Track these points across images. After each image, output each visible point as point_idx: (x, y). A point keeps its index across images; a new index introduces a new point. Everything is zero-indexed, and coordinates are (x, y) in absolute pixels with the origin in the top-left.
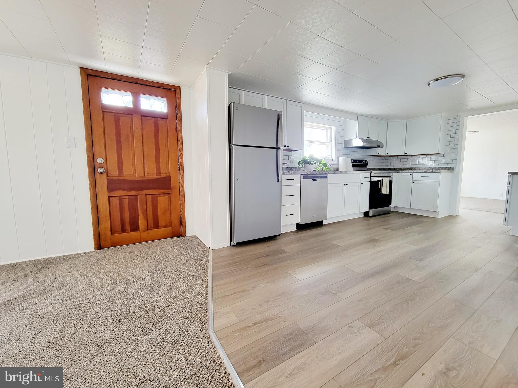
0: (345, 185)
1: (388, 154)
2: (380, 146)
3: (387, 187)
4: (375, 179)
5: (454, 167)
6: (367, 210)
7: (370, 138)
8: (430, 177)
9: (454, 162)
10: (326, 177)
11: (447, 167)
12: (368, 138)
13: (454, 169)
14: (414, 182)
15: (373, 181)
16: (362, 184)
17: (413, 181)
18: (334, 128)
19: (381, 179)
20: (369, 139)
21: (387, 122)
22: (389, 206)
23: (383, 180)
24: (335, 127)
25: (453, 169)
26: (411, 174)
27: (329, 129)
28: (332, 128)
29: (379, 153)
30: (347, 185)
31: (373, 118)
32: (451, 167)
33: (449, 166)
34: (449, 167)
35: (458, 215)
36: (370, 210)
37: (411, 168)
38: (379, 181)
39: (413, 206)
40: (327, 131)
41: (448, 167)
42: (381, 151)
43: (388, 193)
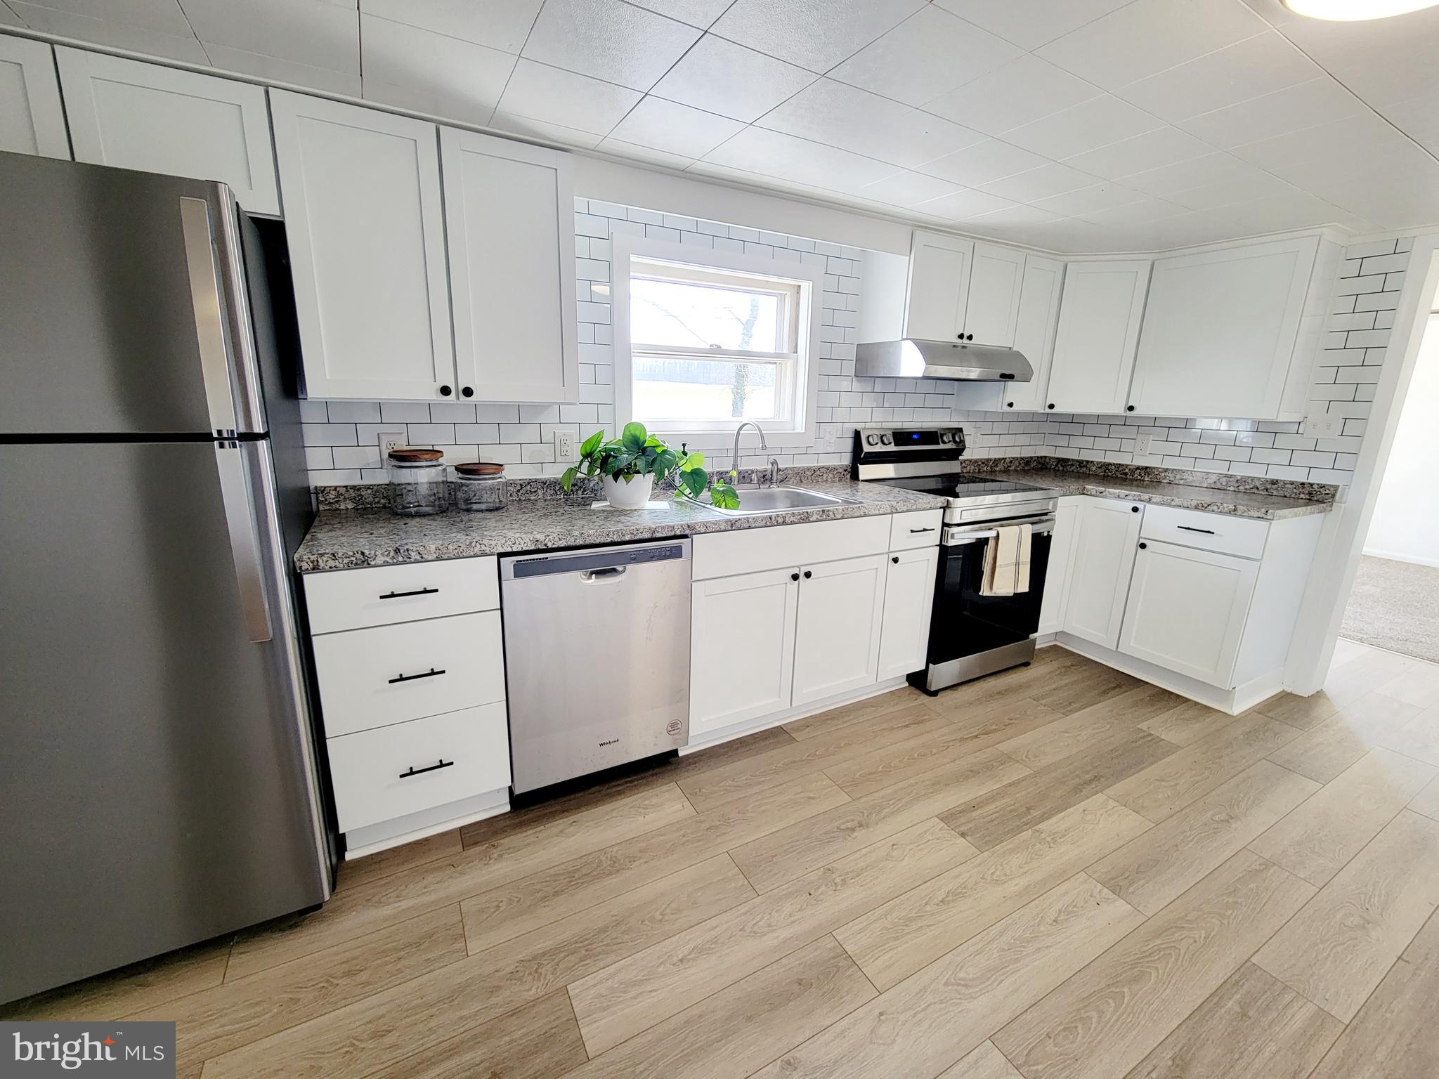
0: (795, 577)
1: (1051, 406)
2: (1011, 377)
3: (1017, 564)
4: (962, 537)
5: (1339, 486)
6: (918, 664)
7: (970, 337)
8: (1218, 535)
9: (1342, 462)
10: (676, 553)
11: (1304, 480)
12: (961, 336)
13: (1337, 498)
14: (1143, 546)
15: (952, 543)
16: (895, 560)
17: (1142, 541)
18: (806, 287)
19: (992, 534)
20: (968, 341)
21: (1062, 265)
22: (1028, 638)
23: (997, 537)
24: (811, 283)
25: (1333, 496)
26: (1135, 510)
27: (789, 293)
28: (800, 286)
29: (1011, 405)
30: (808, 575)
31: (989, 241)
32: (1322, 487)
33: (1317, 478)
34: (1315, 486)
35: (1319, 695)
36: (931, 665)
37: (1146, 468)
38: (983, 542)
39: (1131, 646)
40: (782, 298)
41: (1312, 485)
42: (1025, 397)
43: (1024, 587)
